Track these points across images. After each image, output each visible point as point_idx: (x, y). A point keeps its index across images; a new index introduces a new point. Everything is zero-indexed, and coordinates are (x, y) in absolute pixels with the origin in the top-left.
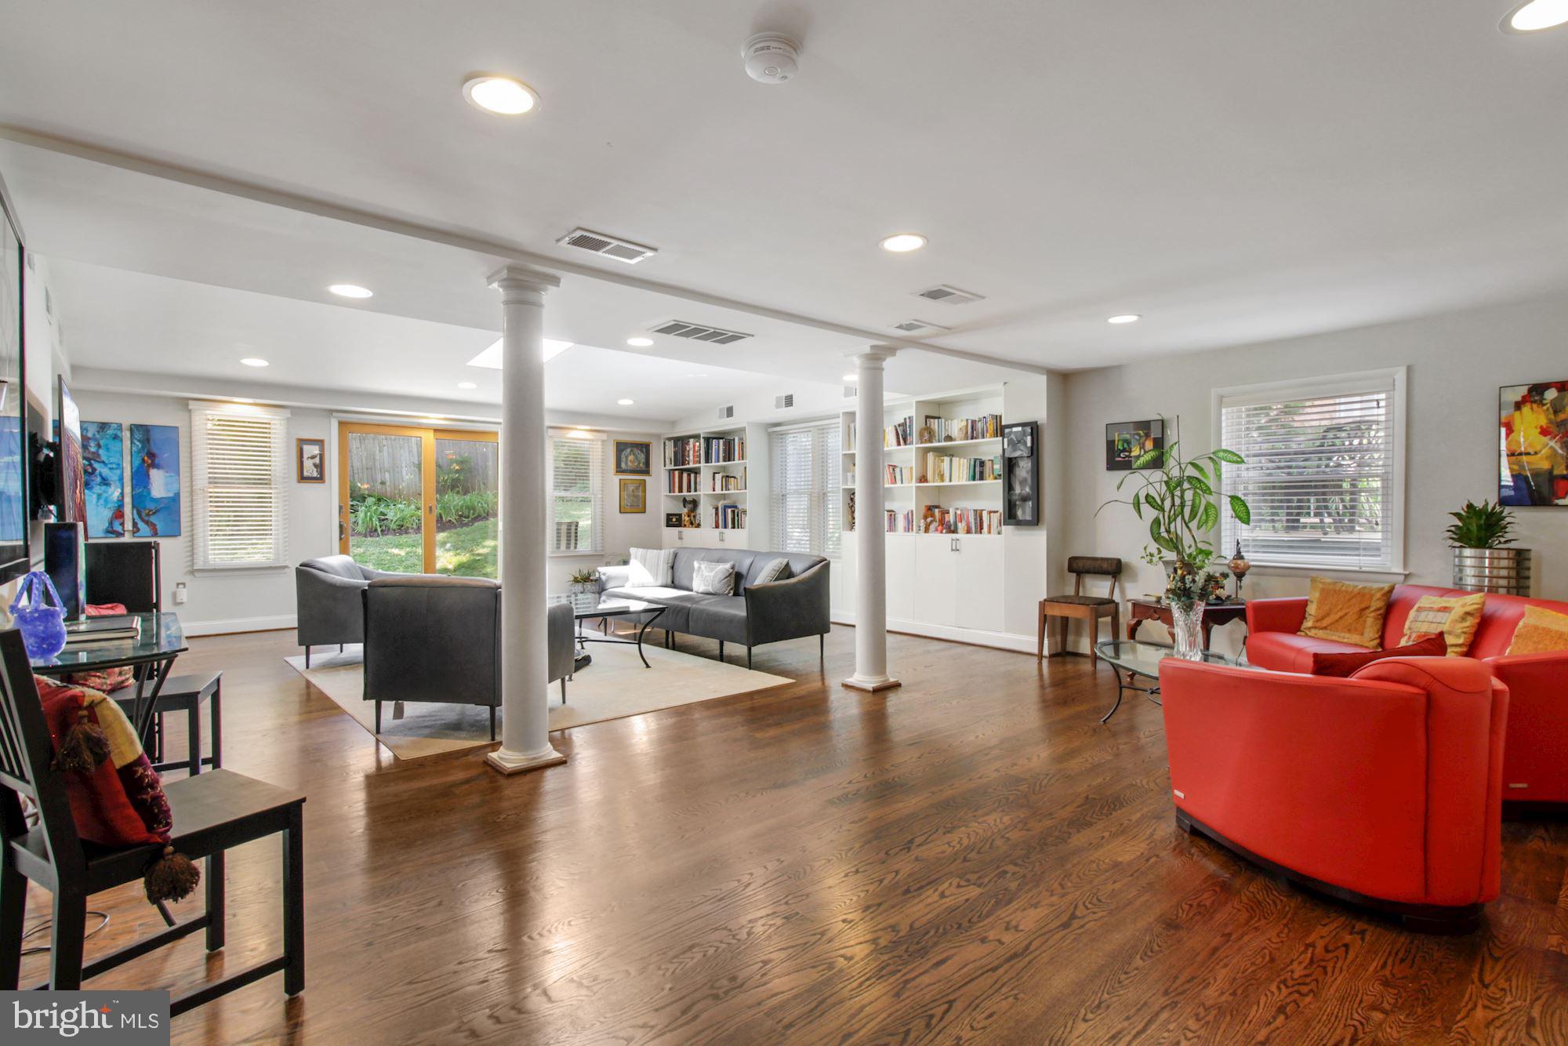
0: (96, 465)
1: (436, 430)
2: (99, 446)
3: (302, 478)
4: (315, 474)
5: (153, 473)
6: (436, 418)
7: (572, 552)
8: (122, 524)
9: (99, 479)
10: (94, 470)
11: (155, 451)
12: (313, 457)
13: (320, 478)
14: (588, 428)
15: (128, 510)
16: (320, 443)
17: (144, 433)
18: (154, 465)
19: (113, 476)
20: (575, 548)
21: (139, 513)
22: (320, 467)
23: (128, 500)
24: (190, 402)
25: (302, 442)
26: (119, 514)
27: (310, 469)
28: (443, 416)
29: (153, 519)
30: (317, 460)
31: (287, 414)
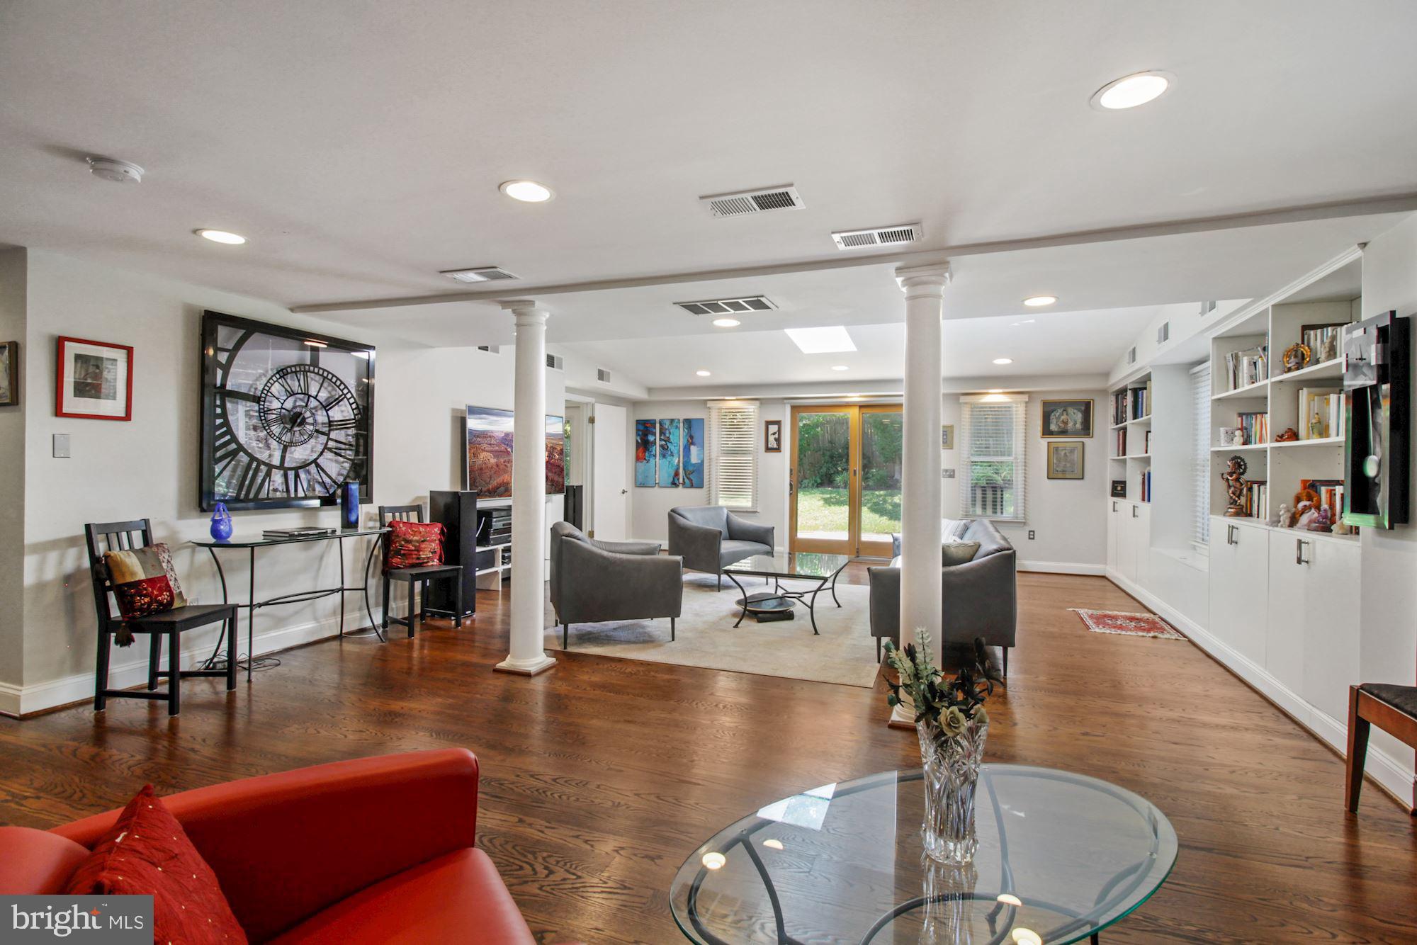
0: (669, 444)
1: (861, 407)
2: (670, 433)
3: (768, 449)
4: (775, 446)
5: (692, 448)
6: (855, 397)
7: (999, 517)
8: (678, 479)
9: (669, 453)
10: (668, 447)
11: (693, 434)
12: (774, 434)
13: (778, 449)
14: (1001, 391)
15: (681, 471)
16: (778, 423)
17: (688, 423)
18: (692, 443)
19: (675, 452)
20: (1002, 513)
21: (686, 474)
22: (778, 440)
23: (681, 465)
24: (708, 402)
25: (768, 423)
26: (677, 474)
27: (772, 444)
28: (858, 394)
29: (691, 477)
30: (777, 436)
31: (757, 403)
